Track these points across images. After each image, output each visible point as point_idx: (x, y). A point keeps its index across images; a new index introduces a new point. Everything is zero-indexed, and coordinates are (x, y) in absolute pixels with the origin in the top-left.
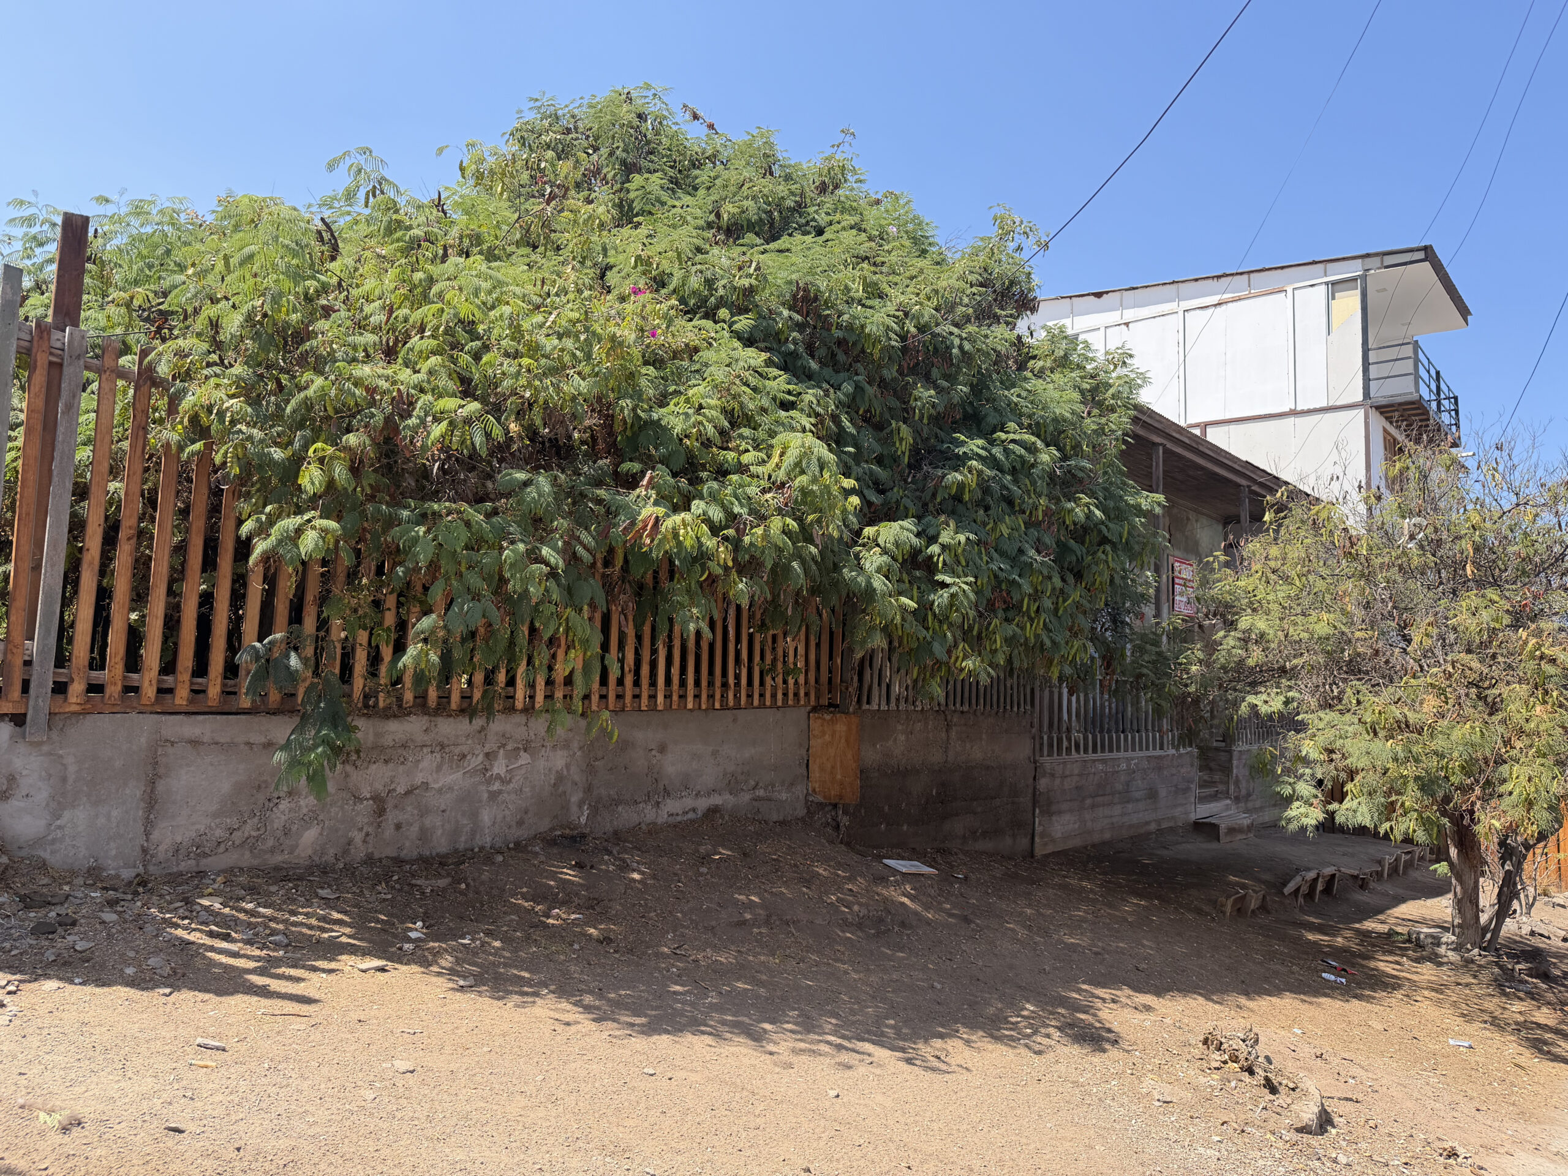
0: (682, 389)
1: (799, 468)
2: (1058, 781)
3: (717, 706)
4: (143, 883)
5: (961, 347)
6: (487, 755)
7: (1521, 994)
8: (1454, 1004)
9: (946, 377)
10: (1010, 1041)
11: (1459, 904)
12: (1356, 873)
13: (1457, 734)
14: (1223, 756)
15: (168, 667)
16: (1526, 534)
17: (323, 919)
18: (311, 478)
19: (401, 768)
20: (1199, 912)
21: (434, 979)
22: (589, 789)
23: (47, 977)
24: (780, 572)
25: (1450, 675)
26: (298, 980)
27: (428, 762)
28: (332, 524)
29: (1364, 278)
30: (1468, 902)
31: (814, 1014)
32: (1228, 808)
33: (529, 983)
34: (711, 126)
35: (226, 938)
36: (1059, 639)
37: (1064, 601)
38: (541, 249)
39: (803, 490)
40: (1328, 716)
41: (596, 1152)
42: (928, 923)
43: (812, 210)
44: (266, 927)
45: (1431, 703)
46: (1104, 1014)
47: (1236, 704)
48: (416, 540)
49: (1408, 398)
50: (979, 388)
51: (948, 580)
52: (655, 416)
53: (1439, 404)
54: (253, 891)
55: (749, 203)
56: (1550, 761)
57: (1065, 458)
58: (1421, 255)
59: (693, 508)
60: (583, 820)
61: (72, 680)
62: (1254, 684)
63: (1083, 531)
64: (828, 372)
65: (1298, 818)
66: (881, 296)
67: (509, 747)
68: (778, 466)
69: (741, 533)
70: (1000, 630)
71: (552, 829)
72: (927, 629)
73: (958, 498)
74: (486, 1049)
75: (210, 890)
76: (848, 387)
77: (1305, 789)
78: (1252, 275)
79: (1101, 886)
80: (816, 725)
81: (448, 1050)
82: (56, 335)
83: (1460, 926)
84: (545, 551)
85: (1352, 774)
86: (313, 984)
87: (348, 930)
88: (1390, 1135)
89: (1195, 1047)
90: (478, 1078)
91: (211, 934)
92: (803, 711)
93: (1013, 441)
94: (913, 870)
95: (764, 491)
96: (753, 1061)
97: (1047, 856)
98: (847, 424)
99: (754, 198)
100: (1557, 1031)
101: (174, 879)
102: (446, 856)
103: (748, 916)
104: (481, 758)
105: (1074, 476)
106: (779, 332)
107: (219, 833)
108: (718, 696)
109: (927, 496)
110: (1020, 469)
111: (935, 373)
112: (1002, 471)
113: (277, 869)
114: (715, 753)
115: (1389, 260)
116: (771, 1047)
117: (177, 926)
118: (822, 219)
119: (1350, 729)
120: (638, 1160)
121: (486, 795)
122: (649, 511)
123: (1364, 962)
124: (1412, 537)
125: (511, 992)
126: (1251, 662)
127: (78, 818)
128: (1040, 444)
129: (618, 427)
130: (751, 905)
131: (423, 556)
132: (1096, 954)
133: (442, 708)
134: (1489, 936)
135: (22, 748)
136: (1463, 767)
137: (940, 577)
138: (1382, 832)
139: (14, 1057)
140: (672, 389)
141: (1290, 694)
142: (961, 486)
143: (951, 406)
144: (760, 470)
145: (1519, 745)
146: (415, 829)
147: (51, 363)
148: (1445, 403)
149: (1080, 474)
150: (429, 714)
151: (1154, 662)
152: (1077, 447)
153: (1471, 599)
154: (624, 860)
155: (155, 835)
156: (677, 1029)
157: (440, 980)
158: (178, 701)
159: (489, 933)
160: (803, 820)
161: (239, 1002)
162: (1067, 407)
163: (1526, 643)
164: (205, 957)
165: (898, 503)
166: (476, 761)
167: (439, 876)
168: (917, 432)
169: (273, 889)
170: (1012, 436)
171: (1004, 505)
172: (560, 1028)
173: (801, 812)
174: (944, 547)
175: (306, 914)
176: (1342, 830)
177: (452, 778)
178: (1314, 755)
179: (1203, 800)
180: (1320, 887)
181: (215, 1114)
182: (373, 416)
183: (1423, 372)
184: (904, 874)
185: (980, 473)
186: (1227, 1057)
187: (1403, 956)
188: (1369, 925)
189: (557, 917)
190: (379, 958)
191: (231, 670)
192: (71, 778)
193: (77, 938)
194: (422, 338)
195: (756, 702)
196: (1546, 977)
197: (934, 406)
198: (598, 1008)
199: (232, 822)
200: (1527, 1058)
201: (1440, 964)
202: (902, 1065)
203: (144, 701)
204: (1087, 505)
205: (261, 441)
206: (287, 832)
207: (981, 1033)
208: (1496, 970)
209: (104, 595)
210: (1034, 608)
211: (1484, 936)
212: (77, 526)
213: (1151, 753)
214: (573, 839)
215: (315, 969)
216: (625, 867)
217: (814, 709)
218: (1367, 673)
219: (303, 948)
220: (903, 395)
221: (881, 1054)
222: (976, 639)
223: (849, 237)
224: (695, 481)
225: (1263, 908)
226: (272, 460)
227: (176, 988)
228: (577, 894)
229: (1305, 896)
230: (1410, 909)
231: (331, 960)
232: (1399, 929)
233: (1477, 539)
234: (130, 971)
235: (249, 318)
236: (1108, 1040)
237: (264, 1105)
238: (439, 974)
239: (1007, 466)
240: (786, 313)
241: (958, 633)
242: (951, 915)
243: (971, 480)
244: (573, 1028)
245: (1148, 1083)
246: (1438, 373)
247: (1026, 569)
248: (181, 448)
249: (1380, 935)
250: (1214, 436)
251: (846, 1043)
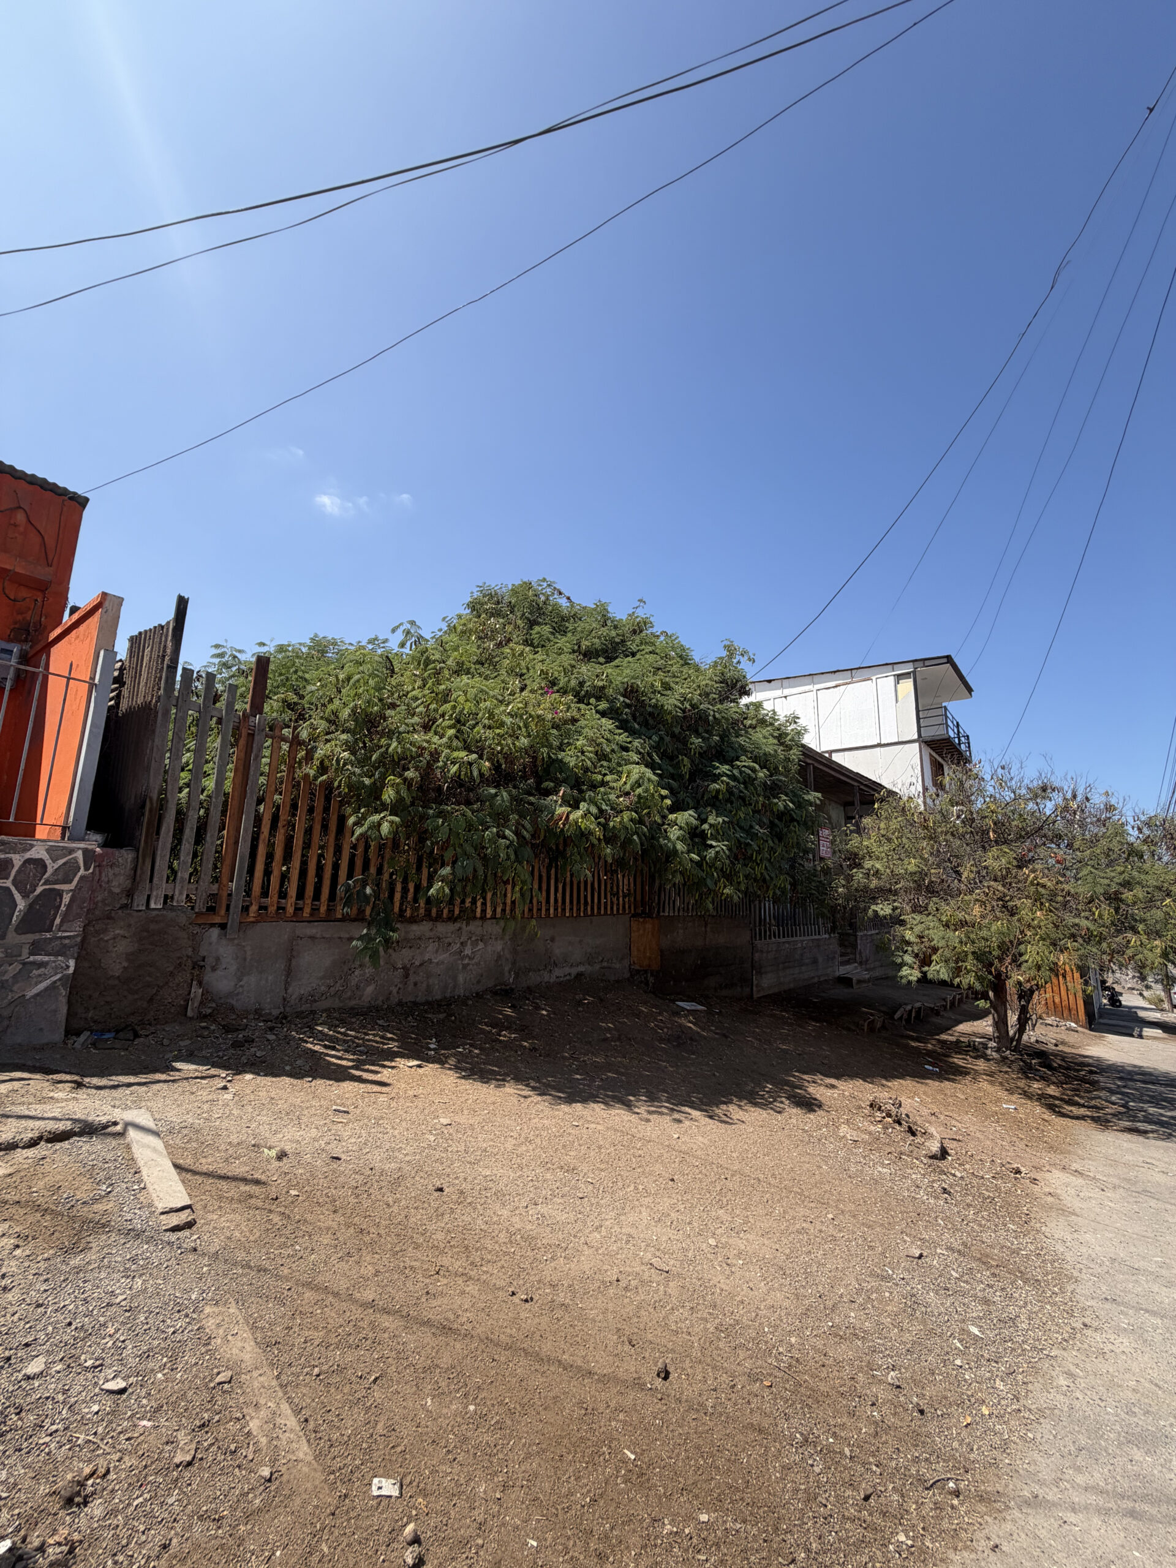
0: (571, 741)
1: (638, 784)
2: (765, 955)
3: (582, 914)
4: (285, 1017)
5: (714, 716)
6: (462, 943)
7: (1037, 1078)
8: (1001, 1084)
9: (707, 732)
10: (764, 1106)
11: (996, 1025)
12: (932, 1006)
13: (994, 928)
14: (852, 938)
15: (300, 895)
16: (1021, 815)
17: (382, 1037)
18: (388, 795)
19: (418, 951)
20: (849, 1029)
21: (448, 1072)
22: (514, 963)
23: (246, 1072)
24: (628, 841)
25: (988, 894)
26: (377, 1072)
27: (432, 947)
28: (397, 819)
29: (914, 672)
30: (1001, 1024)
31: (654, 1091)
32: (856, 968)
33: (499, 1074)
34: (568, 598)
35: (334, 1048)
36: (773, 875)
37: (774, 853)
38: (486, 665)
39: (639, 796)
40: (918, 917)
41: (558, 1170)
42: (705, 1038)
43: (629, 643)
44: (354, 1042)
45: (977, 910)
46: (811, 1089)
47: (866, 909)
48: (437, 828)
49: (943, 737)
50: (724, 736)
51: (714, 844)
52: (560, 757)
53: (959, 740)
54: (343, 1022)
55: (597, 640)
56: (1048, 943)
57: (771, 776)
58: (945, 660)
59: (581, 807)
60: (511, 980)
61: (252, 904)
62: (874, 898)
63: (785, 816)
64: (644, 730)
65: (906, 976)
66: (670, 689)
67: (473, 939)
68: (625, 783)
69: (607, 820)
70: (742, 871)
71: (496, 986)
72: (703, 871)
73: (716, 797)
74: (486, 1112)
75: (320, 1021)
76: (655, 738)
77: (908, 959)
78: (854, 671)
79: (793, 1015)
80: (634, 925)
81: (466, 1112)
82: (251, 719)
83: (998, 1037)
84: (507, 832)
85: (935, 950)
86: (385, 1075)
87: (396, 1044)
88: (981, 1160)
89: (865, 1108)
90: (486, 1127)
91: (326, 1047)
92: (627, 917)
93: (744, 766)
94: (693, 1008)
95: (618, 797)
96: (629, 1118)
97: (760, 998)
98: (655, 757)
99: (599, 638)
100: (1061, 1100)
101: (300, 1015)
102: (441, 1000)
103: (608, 1035)
104: (458, 945)
105: (776, 784)
106: (618, 708)
107: (323, 988)
108: (582, 909)
109: (699, 796)
110: (748, 781)
111: (701, 730)
112: (739, 783)
113: (352, 1008)
114: (581, 942)
115: (927, 663)
116: (636, 1110)
117: (307, 1042)
118: (634, 648)
119: (932, 924)
120: (582, 1175)
121: (461, 967)
122: (561, 810)
123: (946, 1059)
124: (958, 817)
125: (491, 1079)
126: (872, 886)
127: (251, 980)
128: (757, 767)
129: (539, 763)
130: (609, 1030)
131: (442, 836)
132: (799, 1055)
133: (439, 918)
134: (1014, 1043)
135: (224, 942)
136: (999, 947)
137: (709, 842)
138: (956, 984)
139: (241, 1118)
140: (566, 741)
141: (895, 904)
142: (718, 791)
143: (710, 747)
144: (615, 784)
145: (1029, 933)
146: (424, 985)
147: (249, 734)
148: (963, 739)
149: (780, 784)
150: (432, 920)
151: (817, 886)
152: (776, 768)
153: (994, 851)
154: (537, 1004)
155: (290, 990)
156: (584, 1100)
157: (451, 1073)
158: (305, 915)
159: (471, 1045)
160: (628, 979)
161: (348, 1086)
162: (771, 747)
163: (1028, 876)
164: (325, 1060)
165: (683, 800)
166: (456, 947)
167: (440, 1012)
168: (692, 762)
169: (354, 1020)
170: (744, 764)
171: (740, 800)
172: (522, 1100)
173: (627, 975)
174: (711, 825)
175: (373, 1035)
176: (931, 982)
177: (444, 957)
178: (913, 939)
179: (843, 963)
180: (913, 1015)
181: (354, 1149)
182: (421, 761)
183: (950, 723)
184: (688, 1010)
185: (728, 784)
186: (884, 1114)
187: (967, 1055)
188: (944, 1037)
189: (505, 1036)
190: (417, 1060)
191: (332, 897)
192: (249, 958)
193: (255, 1049)
194: (444, 720)
195: (602, 912)
196: (1050, 1067)
197: (701, 747)
198: (539, 1088)
199: (331, 982)
200: (1048, 1115)
201: (989, 1060)
202: (707, 1119)
203: (288, 915)
204: (784, 800)
205: (359, 775)
206: (358, 987)
207: (746, 1101)
208: (1021, 1063)
209: (270, 856)
210: (759, 858)
211: (1012, 1043)
212: (258, 819)
213: (814, 937)
214: (506, 991)
215: (384, 1066)
216: (538, 1008)
217: (633, 916)
218: (937, 892)
219: (375, 1054)
220: (685, 742)
221: (696, 1114)
222: (729, 877)
223: (651, 658)
224: (581, 791)
225: (884, 1027)
226: (364, 784)
227: (314, 1078)
228: (515, 1023)
229: (906, 1020)
230: (964, 1027)
231: (392, 1061)
232: (962, 1039)
233: (994, 818)
234: (288, 1068)
235: (354, 711)
236: (816, 1105)
237: (378, 1144)
238: (450, 1069)
239: (741, 780)
240: (622, 699)
241: (720, 873)
242: (716, 1034)
243: (723, 787)
244: (530, 1100)
245: (844, 1130)
246: (957, 723)
247: (754, 836)
248: (316, 778)
249: (952, 1042)
250: (836, 757)
251: (675, 1108)
